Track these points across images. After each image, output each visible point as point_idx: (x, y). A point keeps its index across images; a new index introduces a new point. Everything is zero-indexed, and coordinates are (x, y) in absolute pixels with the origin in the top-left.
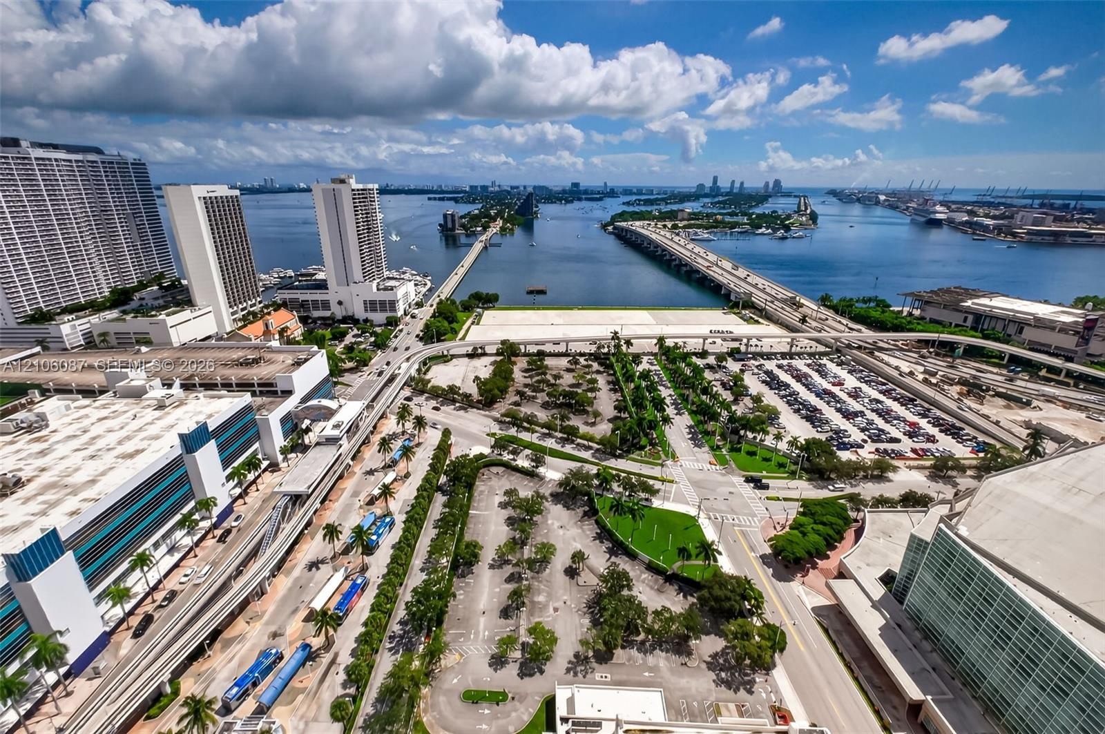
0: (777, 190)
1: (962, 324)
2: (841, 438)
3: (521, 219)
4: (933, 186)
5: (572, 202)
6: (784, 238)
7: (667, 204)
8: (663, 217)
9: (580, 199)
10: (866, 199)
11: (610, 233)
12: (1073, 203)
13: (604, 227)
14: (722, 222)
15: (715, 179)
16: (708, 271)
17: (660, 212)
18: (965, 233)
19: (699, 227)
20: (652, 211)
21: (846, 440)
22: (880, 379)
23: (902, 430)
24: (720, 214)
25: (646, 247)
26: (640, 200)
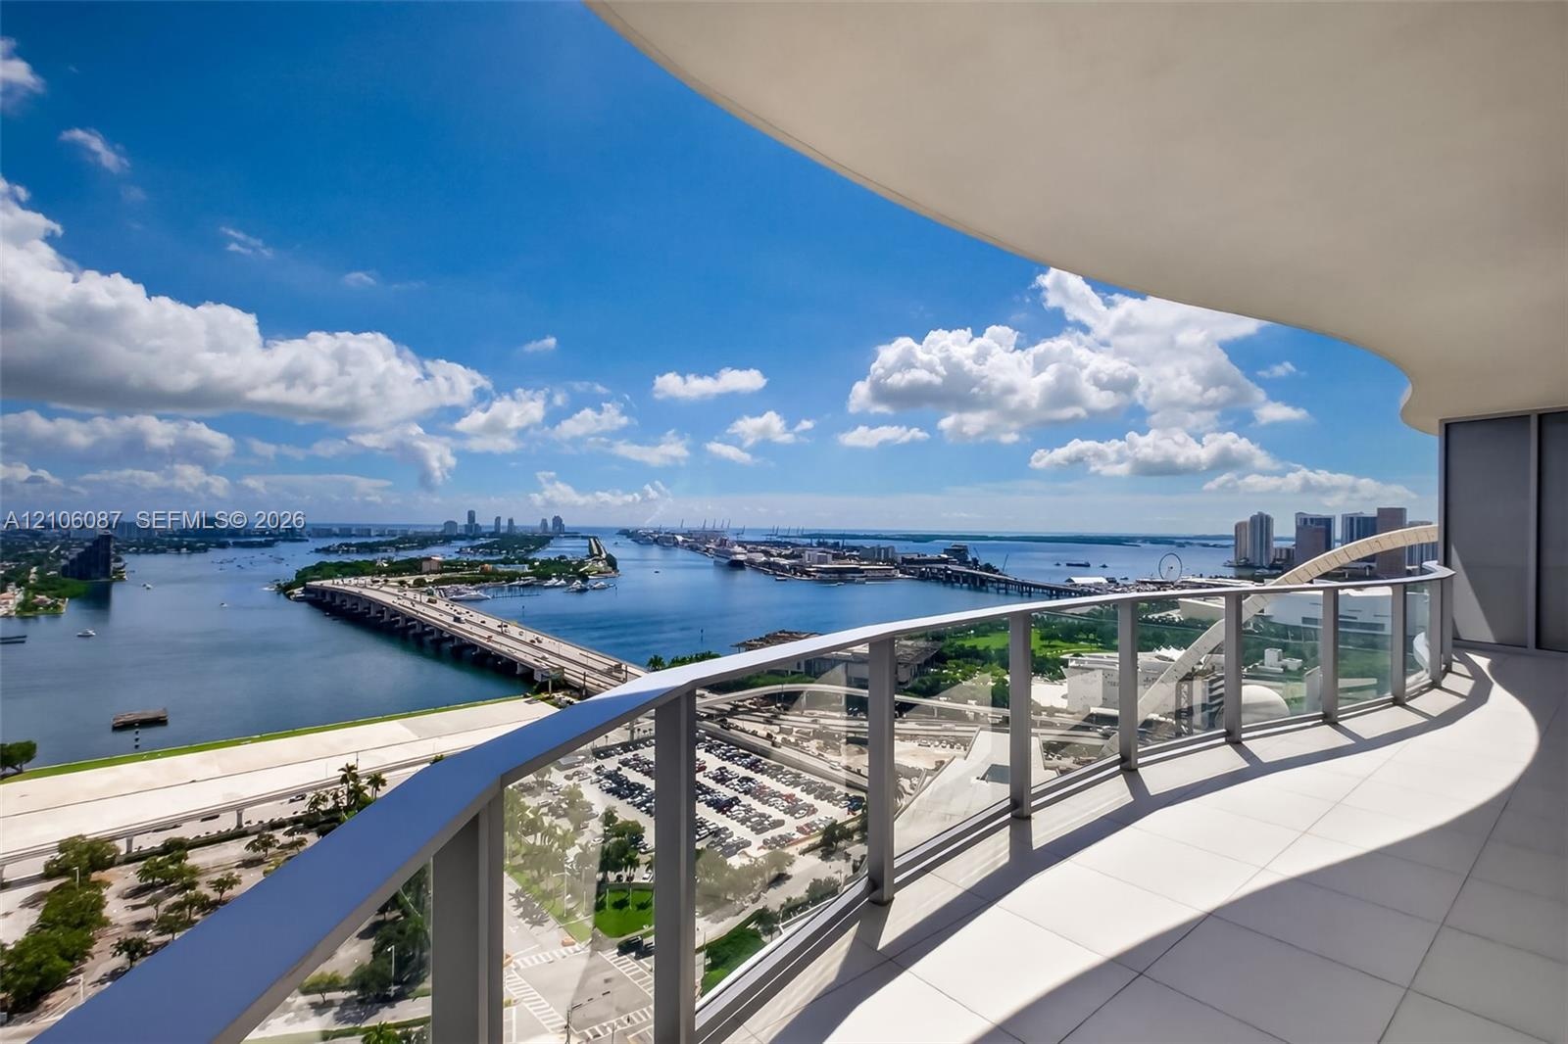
0: (558, 530)
1: (796, 670)
2: (724, 840)
3: (81, 586)
4: (725, 526)
5: (205, 550)
6: (582, 591)
7: (398, 549)
8: (396, 569)
9: (223, 546)
10: (663, 540)
11: (298, 600)
12: (841, 542)
13: (285, 590)
14: (494, 573)
15: (471, 515)
16: (490, 644)
17: (389, 561)
18: (767, 573)
19: (461, 581)
20: (375, 562)
21: (729, 840)
22: (741, 751)
23: (782, 808)
24: (489, 562)
25: (375, 618)
26: (347, 545)
